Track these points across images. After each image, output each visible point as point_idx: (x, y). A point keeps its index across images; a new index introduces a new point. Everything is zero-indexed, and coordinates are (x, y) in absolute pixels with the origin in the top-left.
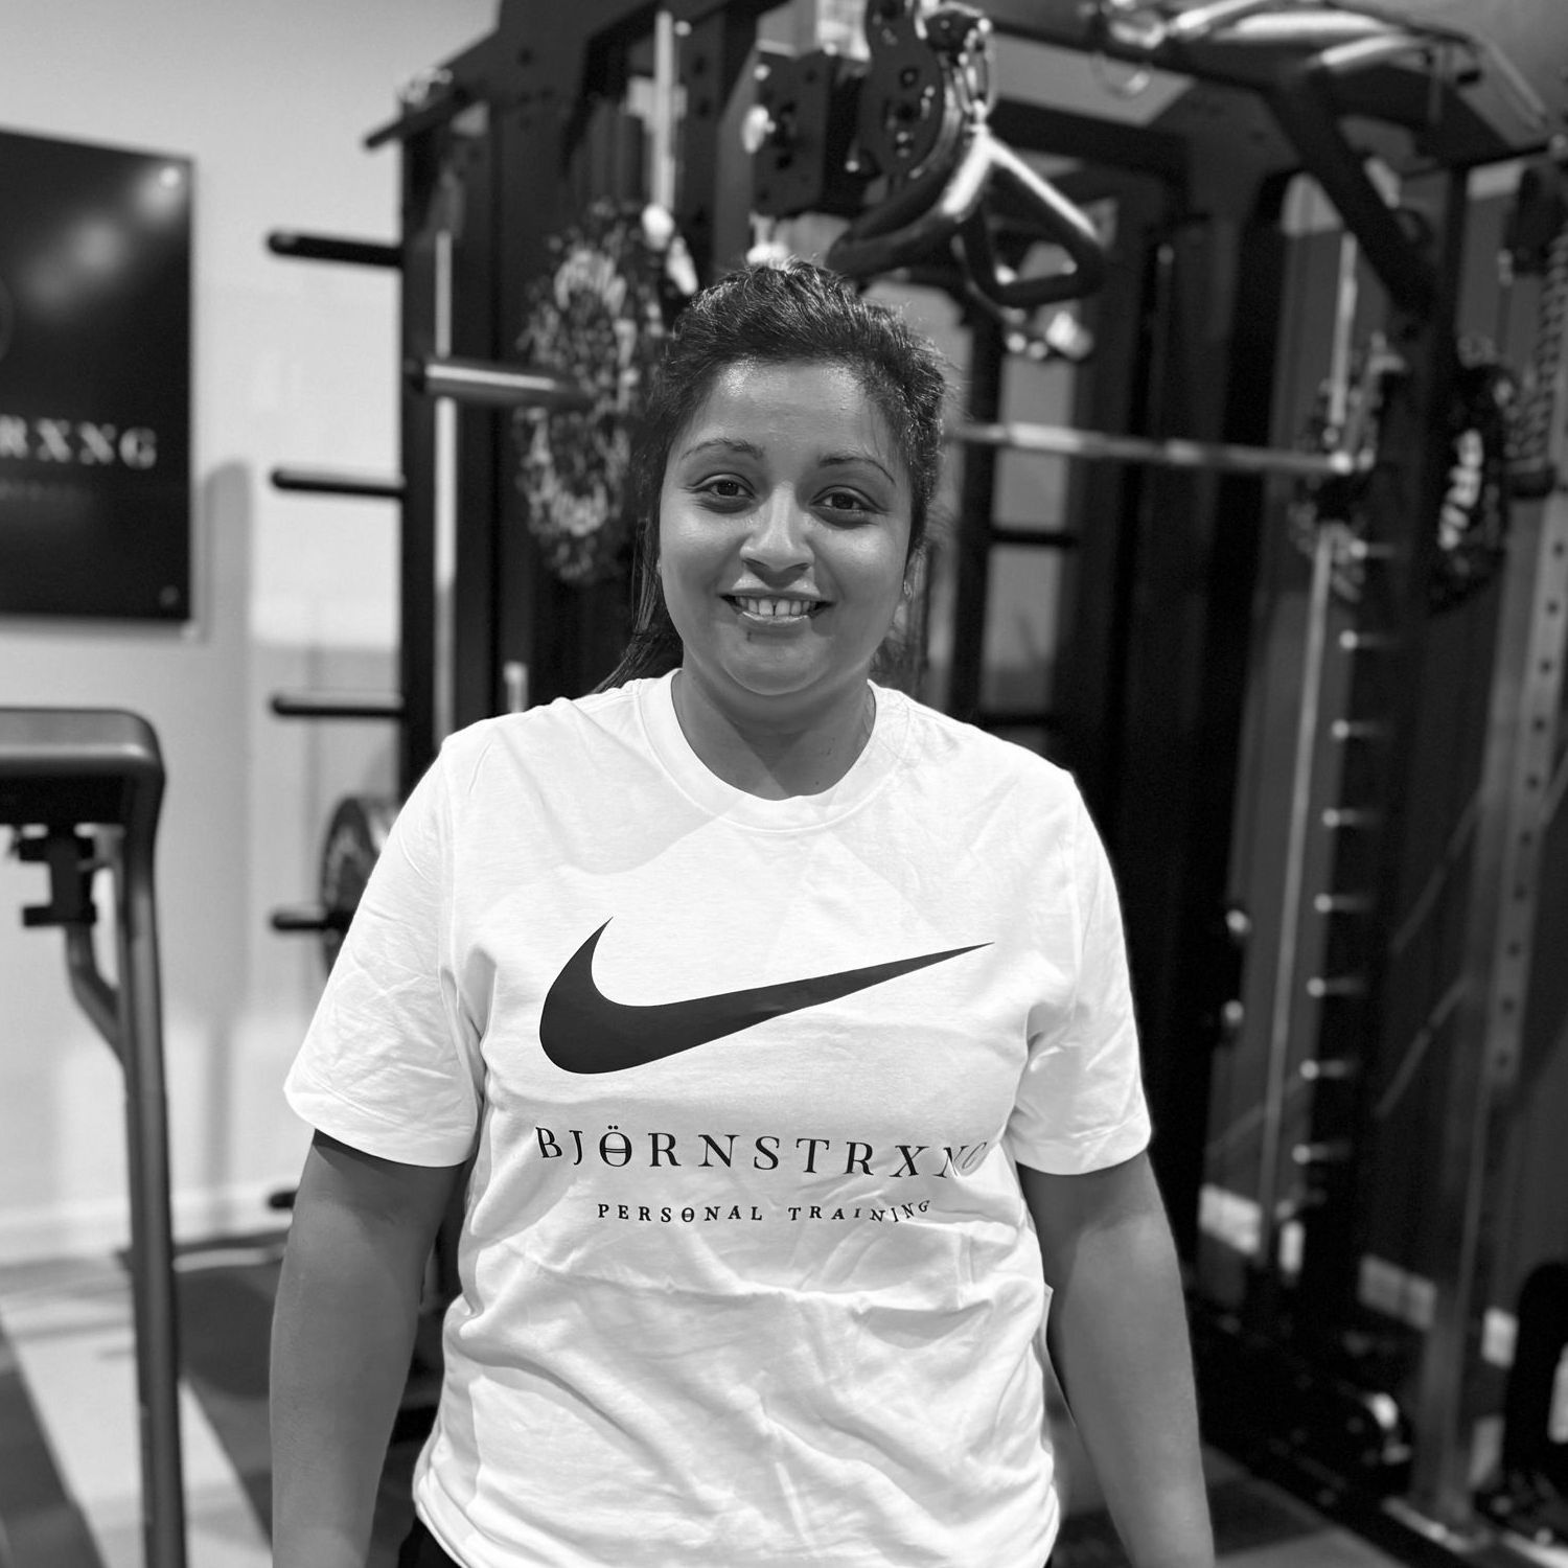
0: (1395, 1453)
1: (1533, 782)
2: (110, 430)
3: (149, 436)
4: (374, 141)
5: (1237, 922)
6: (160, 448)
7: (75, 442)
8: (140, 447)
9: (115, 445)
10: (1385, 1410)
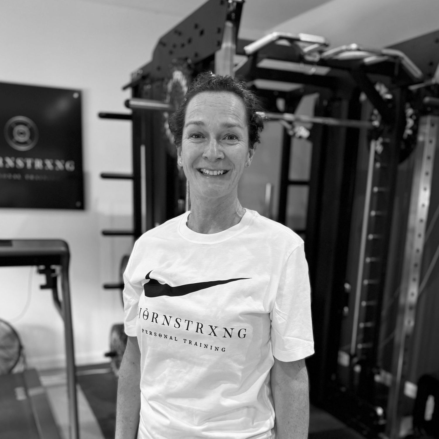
0: (382, 422)
1: (418, 251)
2: (63, 161)
3: (73, 162)
4: (125, 88)
5: (347, 286)
6: (76, 165)
7: (54, 165)
8: (70, 166)
9: (64, 165)
10: (380, 411)
